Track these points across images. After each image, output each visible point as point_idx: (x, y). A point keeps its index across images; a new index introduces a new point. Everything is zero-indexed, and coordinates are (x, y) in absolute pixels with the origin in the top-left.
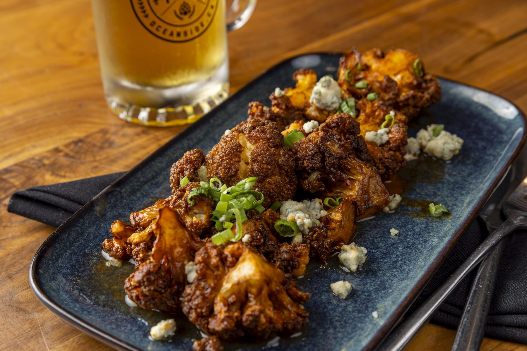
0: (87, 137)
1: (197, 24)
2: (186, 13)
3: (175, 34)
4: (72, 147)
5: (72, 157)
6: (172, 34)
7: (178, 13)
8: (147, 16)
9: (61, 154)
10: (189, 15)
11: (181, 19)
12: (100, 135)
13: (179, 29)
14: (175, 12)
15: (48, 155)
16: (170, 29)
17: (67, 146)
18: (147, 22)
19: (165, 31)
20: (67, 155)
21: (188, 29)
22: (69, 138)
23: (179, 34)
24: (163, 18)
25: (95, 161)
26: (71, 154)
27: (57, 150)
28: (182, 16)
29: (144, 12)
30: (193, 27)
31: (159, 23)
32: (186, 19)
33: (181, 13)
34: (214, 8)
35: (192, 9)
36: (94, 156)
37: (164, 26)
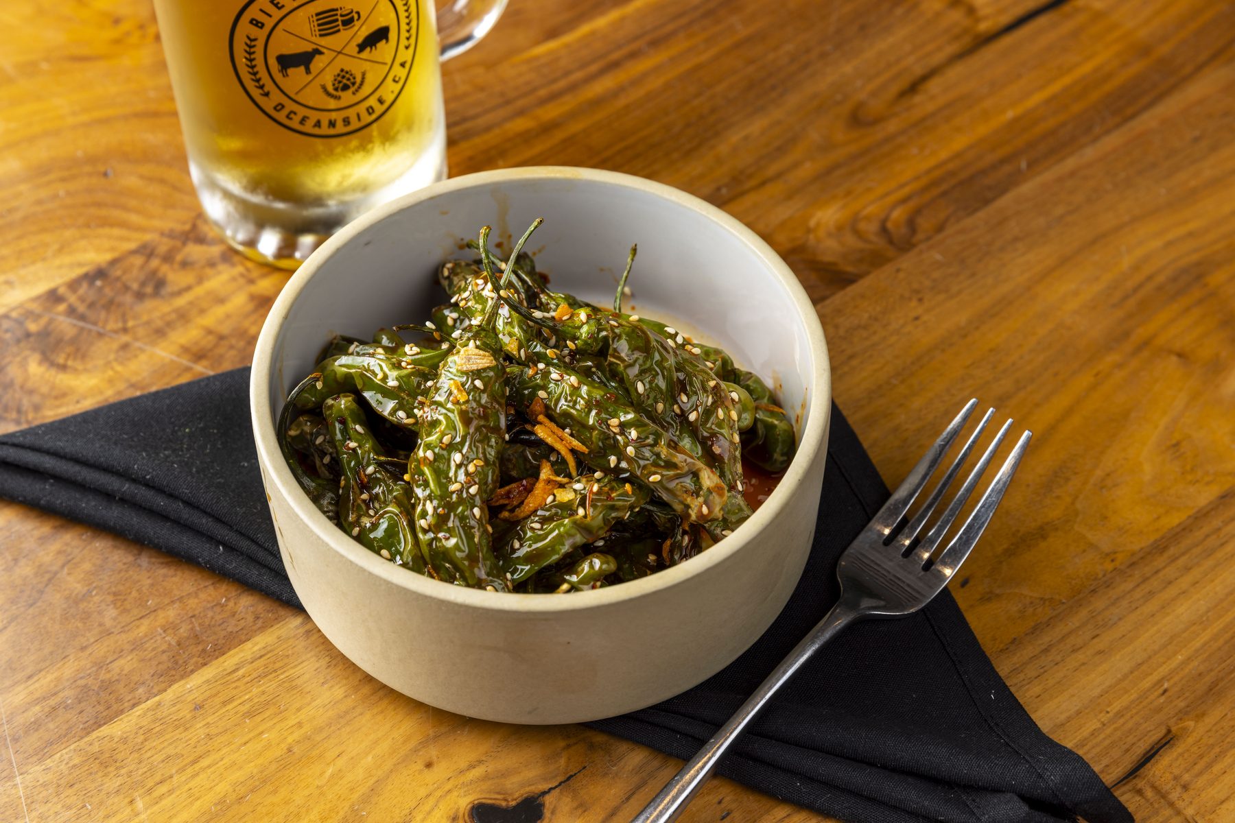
0: (114, 262)
1: (372, 102)
2: (346, 88)
3: (325, 123)
4: (85, 286)
5: (82, 318)
6: (318, 124)
7: (330, 89)
8: (267, 94)
9: (62, 307)
10: (353, 89)
11: (338, 98)
12: (138, 261)
13: (334, 115)
14: (324, 88)
15: (35, 307)
16: (314, 116)
17: (73, 285)
18: (268, 105)
19: (303, 120)
20: (71, 311)
21: (351, 113)
22: (80, 265)
23: (332, 124)
24: (299, 98)
25: (125, 330)
26: (81, 308)
27: (53, 297)
28: (340, 93)
29: (262, 87)
30: (362, 108)
31: (290, 106)
32: (347, 97)
33: (336, 89)
34: (408, 66)
35: (358, 80)
36: (124, 319)
37: (302, 112)
